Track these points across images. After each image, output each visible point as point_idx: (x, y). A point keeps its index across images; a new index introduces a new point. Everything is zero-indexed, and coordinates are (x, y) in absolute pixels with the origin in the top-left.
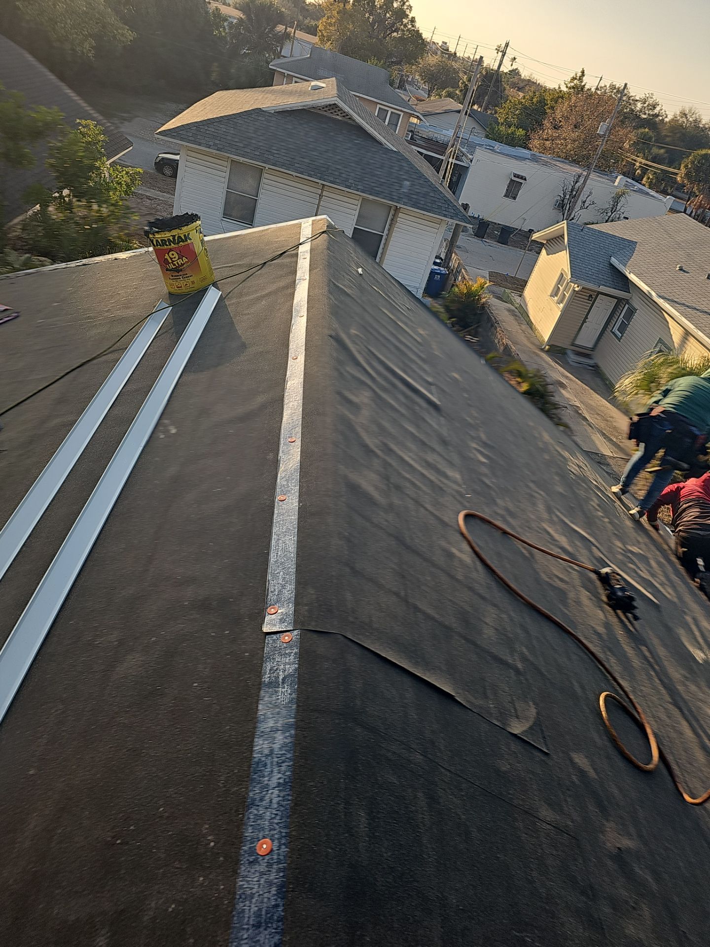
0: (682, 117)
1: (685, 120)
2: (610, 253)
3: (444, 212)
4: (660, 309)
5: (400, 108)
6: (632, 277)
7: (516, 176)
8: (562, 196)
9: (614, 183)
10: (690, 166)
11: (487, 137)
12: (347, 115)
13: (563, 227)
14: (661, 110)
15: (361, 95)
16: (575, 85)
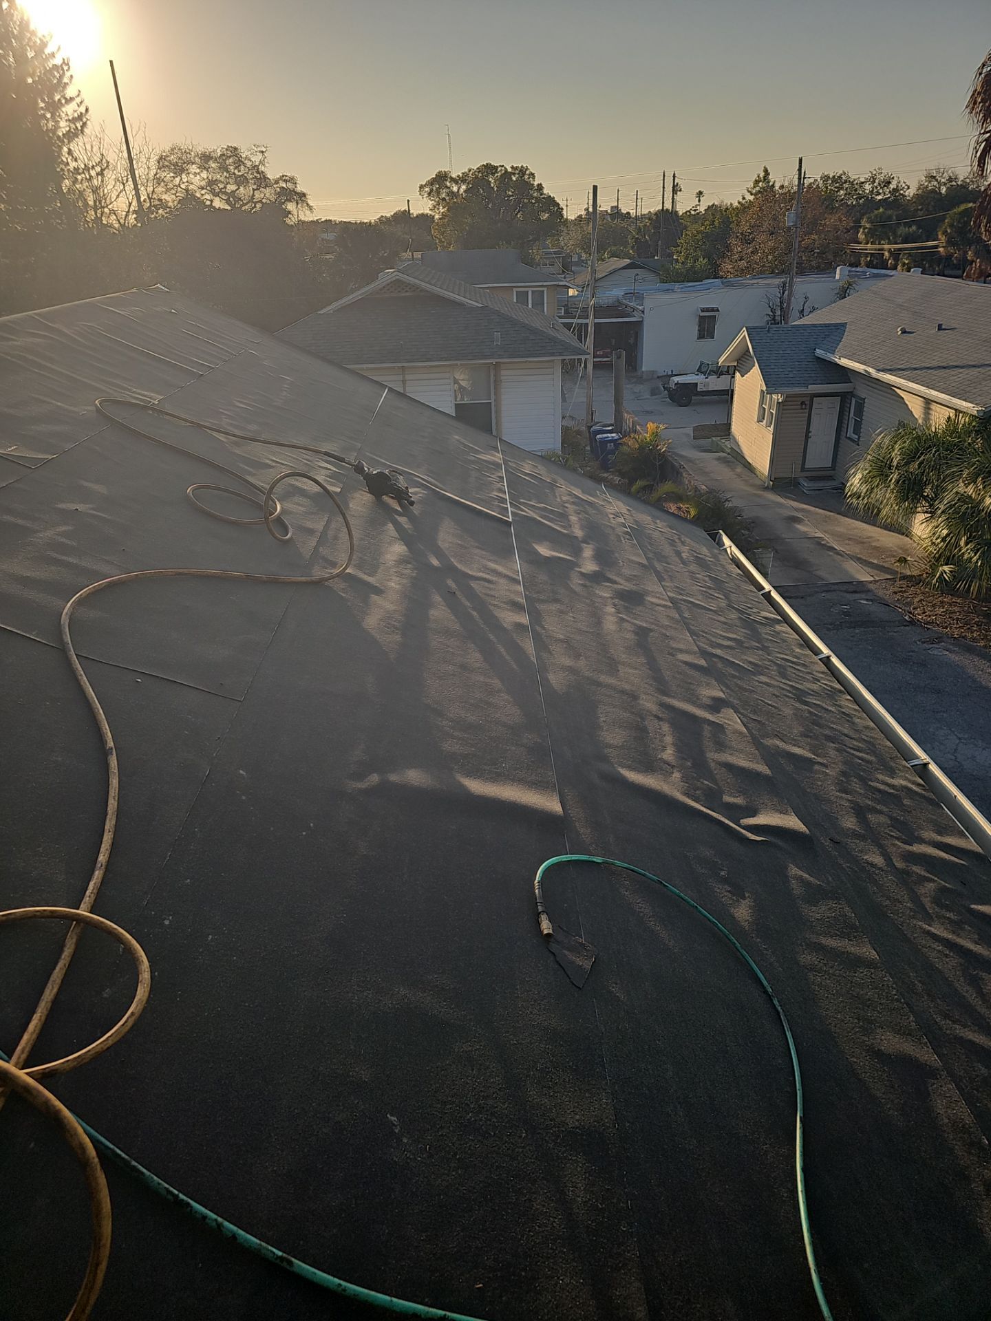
0: (930, 182)
1: (935, 183)
2: (813, 345)
3: (551, 351)
4: (889, 387)
5: (541, 284)
6: (844, 362)
7: (703, 310)
8: (771, 314)
9: (835, 277)
10: (949, 231)
11: (662, 282)
12: (418, 288)
13: (745, 336)
14: (899, 182)
15: (491, 285)
16: (761, 188)
